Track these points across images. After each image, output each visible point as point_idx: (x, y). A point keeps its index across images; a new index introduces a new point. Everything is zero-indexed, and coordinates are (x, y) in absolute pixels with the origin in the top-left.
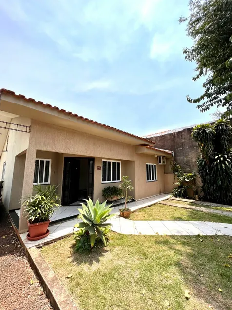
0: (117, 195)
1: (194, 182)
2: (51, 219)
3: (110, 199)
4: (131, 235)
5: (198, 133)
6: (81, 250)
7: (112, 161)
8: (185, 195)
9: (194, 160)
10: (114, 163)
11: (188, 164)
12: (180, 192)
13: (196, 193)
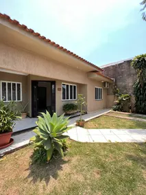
0: (73, 109)
1: (129, 100)
2: (14, 131)
3: (68, 113)
4: (87, 143)
5: (138, 62)
6: (39, 161)
7: (69, 85)
8: (122, 110)
9: (130, 84)
10: (71, 86)
11: (125, 87)
12: (119, 108)
13: (130, 108)
